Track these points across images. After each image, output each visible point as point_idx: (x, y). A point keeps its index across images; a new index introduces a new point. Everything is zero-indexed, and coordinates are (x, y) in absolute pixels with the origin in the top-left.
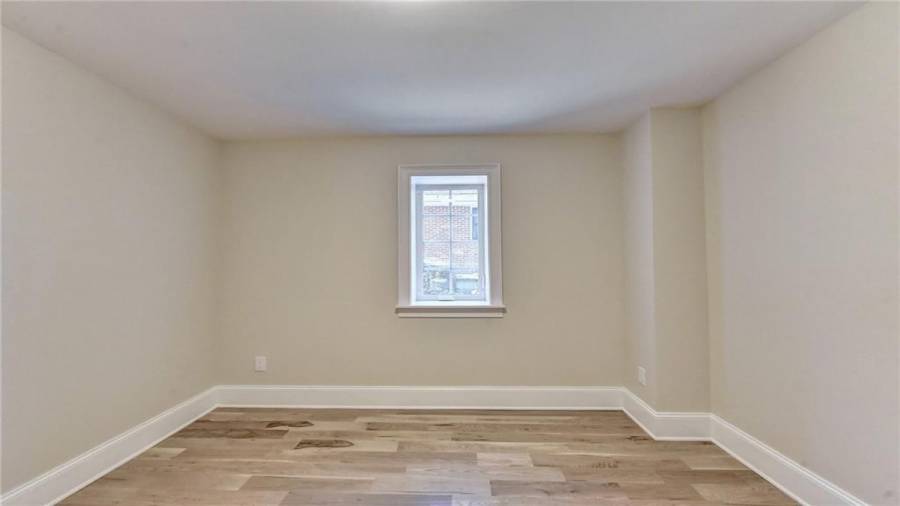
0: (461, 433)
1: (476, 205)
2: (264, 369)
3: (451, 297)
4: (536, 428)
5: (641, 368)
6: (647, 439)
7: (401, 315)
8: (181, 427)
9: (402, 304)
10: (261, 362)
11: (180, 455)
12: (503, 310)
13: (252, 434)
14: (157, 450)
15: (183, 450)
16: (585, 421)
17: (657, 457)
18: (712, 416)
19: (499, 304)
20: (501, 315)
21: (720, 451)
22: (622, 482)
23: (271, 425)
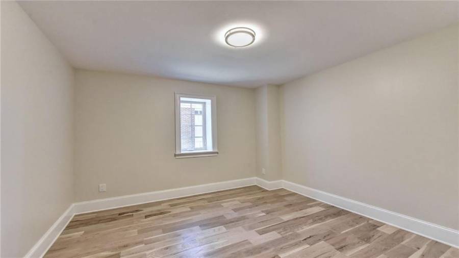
0: (210, 200)
1: (201, 110)
2: (105, 190)
3: (193, 149)
4: (233, 194)
5: (263, 169)
6: (267, 191)
7: (177, 157)
8: (66, 226)
9: (178, 153)
10: (103, 186)
11: (83, 234)
12: (217, 153)
13: (114, 219)
14: (63, 236)
15: (83, 232)
16: (247, 189)
17: (272, 194)
18: (283, 181)
19: (216, 151)
20: (216, 155)
21: (286, 190)
22: (268, 201)
23: (120, 214)
